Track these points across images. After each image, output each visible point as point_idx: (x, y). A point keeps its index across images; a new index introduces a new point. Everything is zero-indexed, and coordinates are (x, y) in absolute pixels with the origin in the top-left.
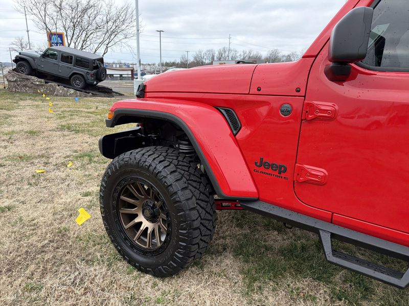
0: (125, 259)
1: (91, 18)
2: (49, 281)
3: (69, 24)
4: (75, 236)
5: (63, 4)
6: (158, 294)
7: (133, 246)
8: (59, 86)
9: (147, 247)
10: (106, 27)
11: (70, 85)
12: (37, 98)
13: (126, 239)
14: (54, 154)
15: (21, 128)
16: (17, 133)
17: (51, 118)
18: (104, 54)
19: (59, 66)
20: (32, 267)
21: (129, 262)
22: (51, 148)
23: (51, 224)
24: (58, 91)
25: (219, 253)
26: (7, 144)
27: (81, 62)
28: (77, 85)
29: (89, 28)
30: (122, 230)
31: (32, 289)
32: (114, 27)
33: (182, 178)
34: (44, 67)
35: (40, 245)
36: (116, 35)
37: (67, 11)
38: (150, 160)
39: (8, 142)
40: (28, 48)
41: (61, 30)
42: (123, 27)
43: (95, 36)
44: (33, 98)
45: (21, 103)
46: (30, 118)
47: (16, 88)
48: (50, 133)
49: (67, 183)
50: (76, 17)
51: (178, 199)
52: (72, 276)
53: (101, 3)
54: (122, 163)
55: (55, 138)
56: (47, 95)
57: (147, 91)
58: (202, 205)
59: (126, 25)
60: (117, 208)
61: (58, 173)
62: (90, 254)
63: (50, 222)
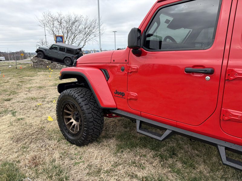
0: (66, 139)
1: (77, 27)
2: (32, 145)
3: (65, 31)
4: (47, 130)
5: (62, 21)
6: (76, 152)
7: (69, 133)
8: (58, 64)
9: (74, 132)
10: (84, 31)
11: (64, 63)
12: (47, 71)
13: (66, 129)
14: (48, 97)
15: (35, 85)
16: (33, 87)
17: (51, 80)
18: (84, 46)
19: (58, 53)
20: (27, 140)
21: (67, 140)
22: (47, 94)
23: (38, 125)
24: (58, 67)
25: (110, 138)
26: (27, 92)
27: (70, 51)
28: (67, 63)
29: (76, 32)
30: (65, 125)
31: (25, 148)
32: (89, 31)
33: (86, 100)
34: (51, 55)
35: (31, 133)
36: (90, 35)
37: (64, 24)
38: (73, 93)
39: (28, 92)
40: (46, 44)
41: (61, 34)
42: (94, 31)
43: (79, 36)
44: (45, 71)
45: (39, 73)
46: (41, 81)
47: (37, 66)
48: (49, 87)
49: (50, 110)
50: (69, 27)
51: (83, 109)
52: (42, 145)
53: (82, 19)
54: (63, 95)
55: (51, 90)
56: (52, 69)
57: (78, 63)
58: (95, 112)
59: (95, 29)
60: (63, 116)
61: (47, 105)
62: (51, 137)
63: (38, 124)
